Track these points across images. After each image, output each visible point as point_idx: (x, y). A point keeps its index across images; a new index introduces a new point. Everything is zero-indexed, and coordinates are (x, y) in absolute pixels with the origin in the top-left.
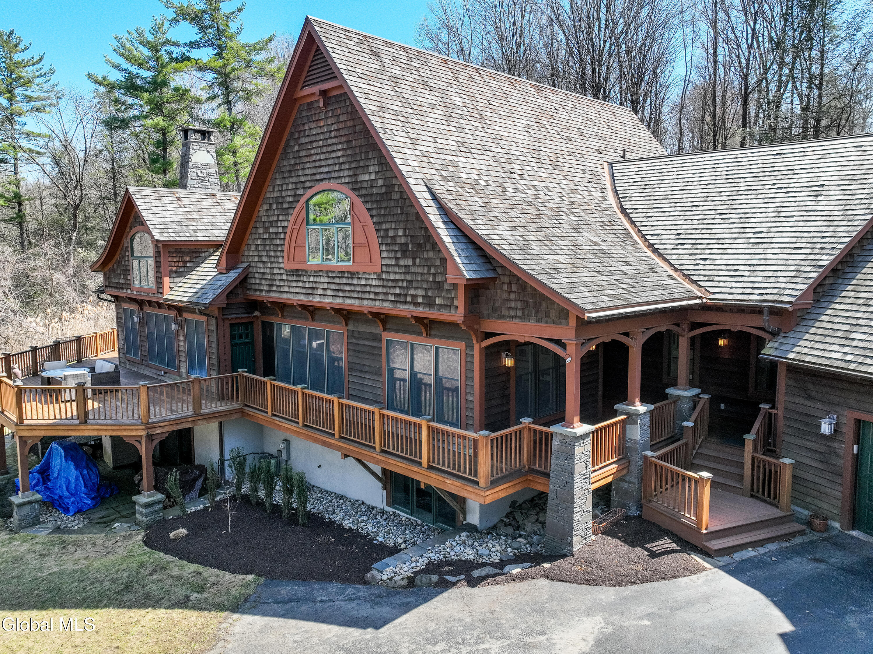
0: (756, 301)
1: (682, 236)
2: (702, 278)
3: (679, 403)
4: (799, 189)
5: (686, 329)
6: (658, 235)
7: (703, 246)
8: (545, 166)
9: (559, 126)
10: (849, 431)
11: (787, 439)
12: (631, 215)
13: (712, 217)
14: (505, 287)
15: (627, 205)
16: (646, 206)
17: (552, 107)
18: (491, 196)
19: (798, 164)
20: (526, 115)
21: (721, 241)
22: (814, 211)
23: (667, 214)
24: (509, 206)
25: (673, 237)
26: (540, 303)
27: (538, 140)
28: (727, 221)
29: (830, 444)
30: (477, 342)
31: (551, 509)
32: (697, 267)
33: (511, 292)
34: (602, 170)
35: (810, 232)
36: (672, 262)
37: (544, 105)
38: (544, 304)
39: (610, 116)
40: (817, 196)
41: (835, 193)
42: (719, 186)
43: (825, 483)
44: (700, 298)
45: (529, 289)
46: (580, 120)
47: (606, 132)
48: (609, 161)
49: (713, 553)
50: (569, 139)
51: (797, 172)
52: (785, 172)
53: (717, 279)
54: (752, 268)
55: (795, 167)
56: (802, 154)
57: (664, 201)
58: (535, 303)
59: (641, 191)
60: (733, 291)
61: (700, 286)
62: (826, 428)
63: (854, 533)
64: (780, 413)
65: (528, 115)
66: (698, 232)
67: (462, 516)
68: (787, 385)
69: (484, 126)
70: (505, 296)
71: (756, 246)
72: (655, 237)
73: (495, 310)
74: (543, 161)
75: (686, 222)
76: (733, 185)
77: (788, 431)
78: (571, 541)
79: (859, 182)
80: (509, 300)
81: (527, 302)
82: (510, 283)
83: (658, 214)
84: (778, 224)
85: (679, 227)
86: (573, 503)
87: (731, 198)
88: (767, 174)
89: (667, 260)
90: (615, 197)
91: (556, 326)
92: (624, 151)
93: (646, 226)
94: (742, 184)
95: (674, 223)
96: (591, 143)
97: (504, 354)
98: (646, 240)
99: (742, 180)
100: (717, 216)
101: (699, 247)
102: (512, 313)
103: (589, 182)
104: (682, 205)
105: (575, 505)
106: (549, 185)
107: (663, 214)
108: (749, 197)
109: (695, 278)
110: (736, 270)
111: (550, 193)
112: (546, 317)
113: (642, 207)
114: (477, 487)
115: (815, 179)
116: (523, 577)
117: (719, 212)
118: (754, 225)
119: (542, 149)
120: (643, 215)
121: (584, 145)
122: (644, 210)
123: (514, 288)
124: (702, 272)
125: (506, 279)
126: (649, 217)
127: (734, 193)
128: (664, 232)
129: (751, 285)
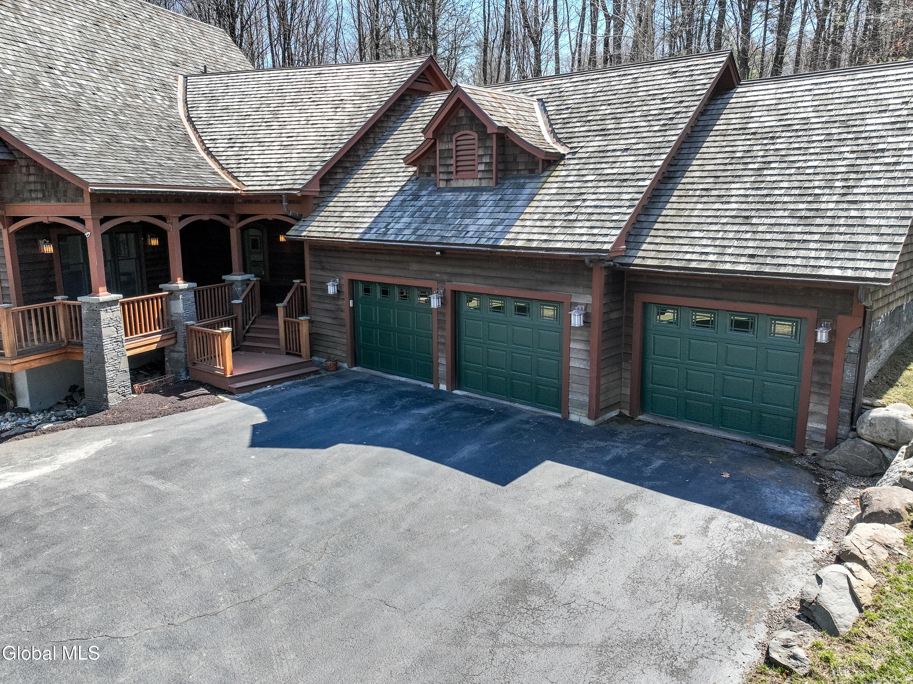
0: (277, 190)
1: (233, 141)
2: (242, 174)
3: (234, 286)
4: (326, 103)
5: (235, 221)
6: (214, 139)
7: (248, 149)
8: (99, 68)
9: (125, 32)
10: (346, 289)
11: (315, 305)
12: (195, 123)
13: (259, 124)
14: (24, 170)
15: (193, 114)
16: (209, 115)
17: (120, 13)
18: (16, 86)
19: (331, 81)
20: (81, 15)
21: (262, 144)
22: (332, 119)
23: (225, 122)
24: (39, 97)
25: (226, 141)
26: (58, 184)
27: (94, 42)
28: (270, 128)
29: (337, 303)
30: (4, 228)
31: (87, 373)
32: (239, 166)
33: (29, 174)
34: (175, 82)
35: (325, 136)
36: (221, 162)
37: (109, 10)
38: (61, 183)
39: (197, 33)
40: (336, 108)
41: (349, 107)
42: (270, 99)
43: (336, 334)
44: (237, 189)
45: (46, 171)
46: (155, 32)
47: (189, 48)
48: (185, 74)
49: (234, 391)
50: (137, 47)
51: (327, 89)
52: (320, 89)
53: (252, 174)
54: (280, 165)
55: (328, 85)
56: (335, 75)
57: (225, 111)
58: (53, 184)
59: (207, 102)
60: (262, 183)
61: (239, 181)
62: (331, 290)
63: (355, 369)
64: (308, 285)
65: (85, 16)
66: (246, 136)
67: (11, 402)
68: (310, 261)
69: (19, 17)
70: (25, 179)
71: (286, 147)
72: (211, 142)
73: (17, 193)
74: (97, 63)
75: (238, 129)
76: (281, 98)
77: (314, 299)
78: (107, 396)
79: (366, 98)
80: (29, 183)
81: (45, 183)
82: (28, 166)
83: (218, 122)
84: (306, 130)
85: (232, 133)
86: (104, 363)
87: (277, 109)
88: (307, 90)
89: (217, 161)
90: (184, 107)
91: (74, 204)
92: (205, 67)
93: (206, 132)
94: (287, 98)
95: (229, 129)
96: (166, 55)
97: (41, 242)
98: (204, 144)
99: (288, 94)
100: (264, 124)
101: (245, 149)
102: (34, 195)
103: (156, 90)
104: (238, 114)
105: (107, 365)
106: (101, 85)
107: (221, 122)
108: (290, 108)
109: (235, 174)
110: (268, 167)
111: (99, 93)
112: (65, 196)
113: (206, 115)
114: (3, 358)
115: (338, 95)
116: (53, 430)
117: (265, 120)
118: (289, 131)
119: (98, 51)
120: (205, 123)
121: (156, 56)
122: (207, 119)
123: (32, 170)
124: (242, 170)
125: (23, 163)
126: (210, 124)
127: (280, 105)
128: (219, 137)
129: (276, 178)
